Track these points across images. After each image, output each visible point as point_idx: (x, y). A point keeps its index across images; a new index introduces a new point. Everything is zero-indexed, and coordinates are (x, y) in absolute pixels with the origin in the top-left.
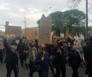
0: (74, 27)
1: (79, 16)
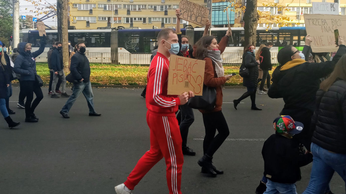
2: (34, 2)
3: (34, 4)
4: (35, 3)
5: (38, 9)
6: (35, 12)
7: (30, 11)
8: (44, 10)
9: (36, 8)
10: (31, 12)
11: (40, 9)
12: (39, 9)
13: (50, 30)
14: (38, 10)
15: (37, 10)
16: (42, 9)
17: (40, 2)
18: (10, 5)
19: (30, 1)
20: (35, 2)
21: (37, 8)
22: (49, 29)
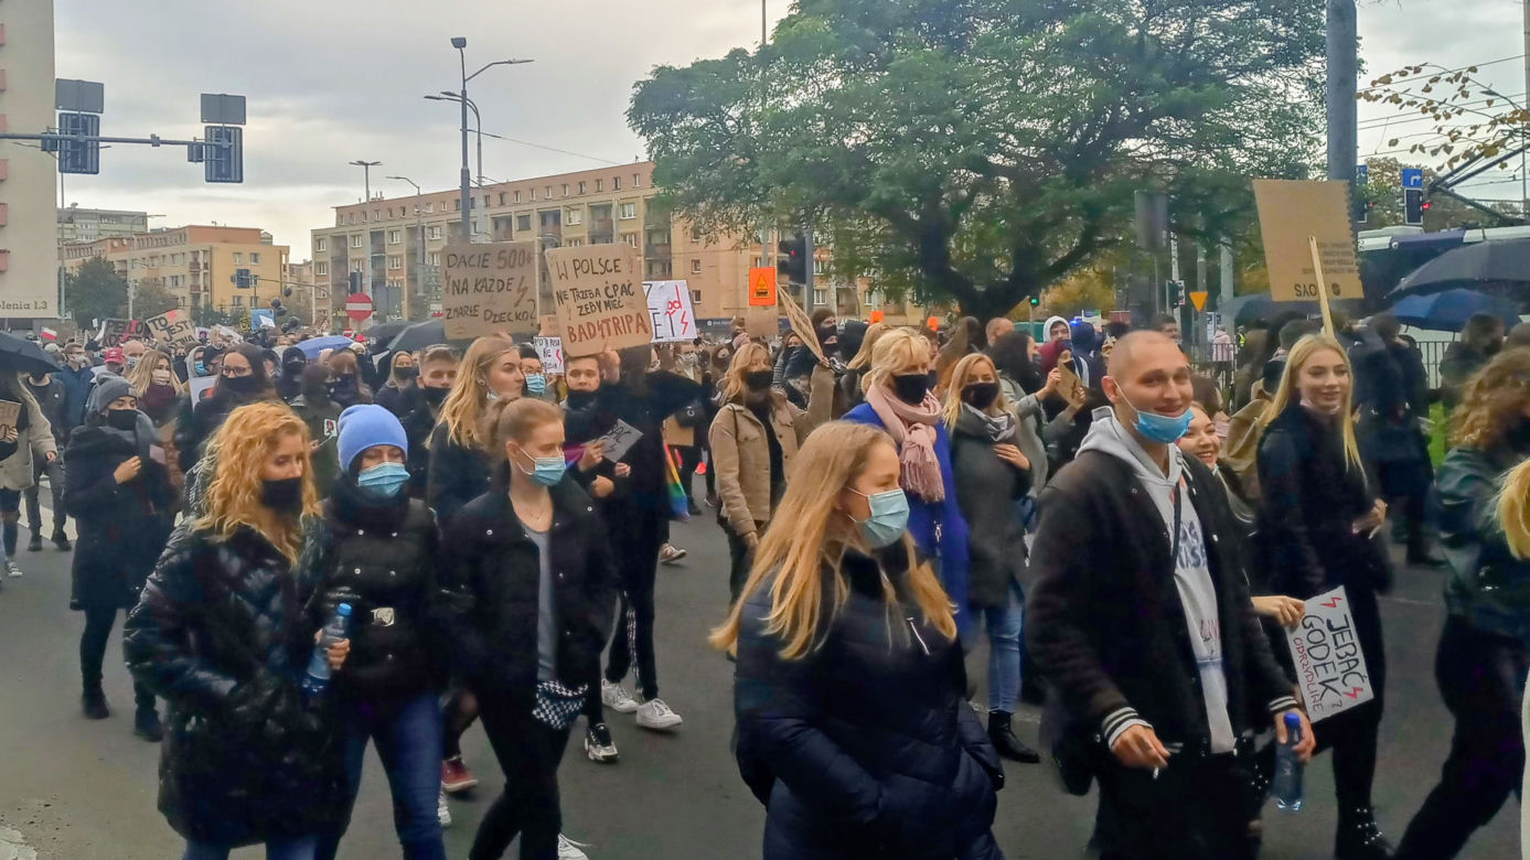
0: (1148, 170)
1: (1228, 14)
2: (1430, 102)
3: (1430, 114)
4: (1434, 110)
5: (1450, 134)
6: (1434, 153)
7: (1412, 151)
8: (1484, 135)
9: (1440, 129)
10: (1418, 150)
11: (1460, 133)
12: (1455, 136)
13: (1498, 226)
14: (1453, 140)
15: (1448, 139)
16: (1470, 135)
17: (1460, 100)
18: (1308, 131)
19: (1411, 103)
20: (1435, 104)
21: (1445, 131)
22: (1495, 223)
